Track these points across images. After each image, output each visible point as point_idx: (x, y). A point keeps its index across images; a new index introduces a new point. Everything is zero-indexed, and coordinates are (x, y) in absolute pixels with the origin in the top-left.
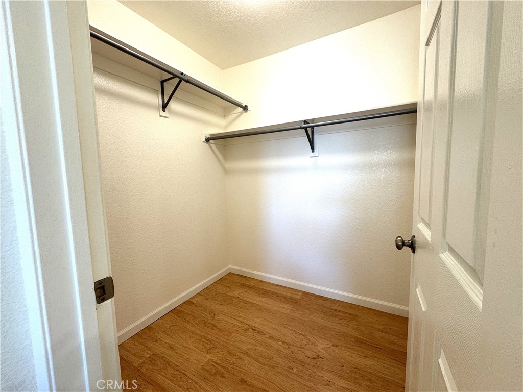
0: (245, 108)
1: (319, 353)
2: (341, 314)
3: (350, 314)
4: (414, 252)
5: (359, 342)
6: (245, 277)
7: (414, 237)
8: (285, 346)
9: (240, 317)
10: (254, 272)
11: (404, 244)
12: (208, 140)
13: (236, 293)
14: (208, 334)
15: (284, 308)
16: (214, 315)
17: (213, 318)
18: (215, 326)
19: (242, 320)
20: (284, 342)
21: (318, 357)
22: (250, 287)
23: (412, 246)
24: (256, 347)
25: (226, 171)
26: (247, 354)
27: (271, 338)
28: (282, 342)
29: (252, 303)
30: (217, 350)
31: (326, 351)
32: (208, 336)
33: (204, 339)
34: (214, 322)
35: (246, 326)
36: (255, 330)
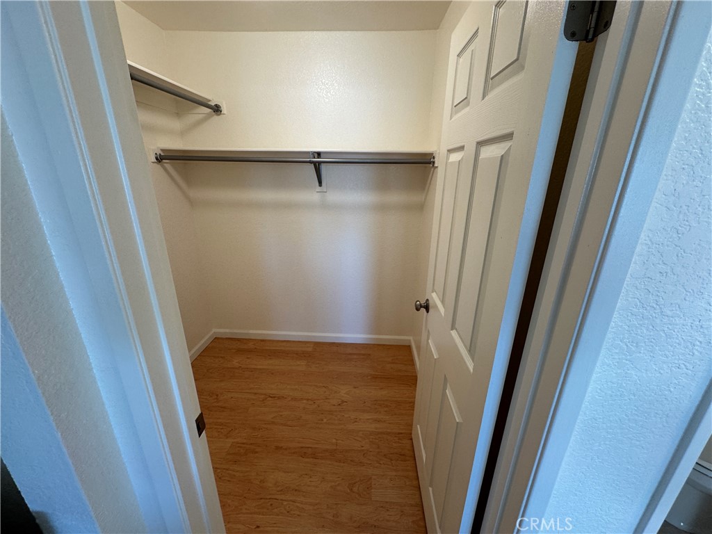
0: (217, 109)
1: (343, 399)
2: (355, 357)
3: (364, 355)
4: (428, 312)
5: (375, 378)
6: (239, 340)
7: (427, 300)
8: (310, 402)
9: (251, 389)
10: (251, 332)
11: (421, 307)
12: (159, 159)
13: (236, 362)
14: (219, 418)
15: (298, 365)
16: (217, 395)
17: (217, 399)
18: (224, 408)
19: (256, 391)
20: (308, 400)
21: (343, 402)
22: (249, 351)
23: (427, 308)
24: (281, 414)
25: (192, 203)
26: (273, 423)
27: (294, 399)
28: (305, 399)
29: (260, 369)
30: (237, 431)
31: (348, 394)
32: (220, 421)
33: (215, 425)
34: (219, 404)
35: (263, 396)
36: (274, 397)
